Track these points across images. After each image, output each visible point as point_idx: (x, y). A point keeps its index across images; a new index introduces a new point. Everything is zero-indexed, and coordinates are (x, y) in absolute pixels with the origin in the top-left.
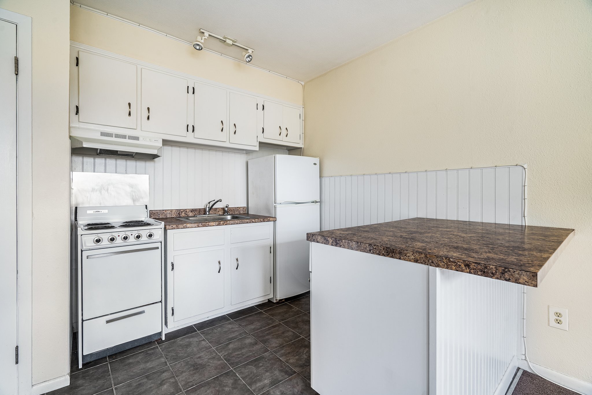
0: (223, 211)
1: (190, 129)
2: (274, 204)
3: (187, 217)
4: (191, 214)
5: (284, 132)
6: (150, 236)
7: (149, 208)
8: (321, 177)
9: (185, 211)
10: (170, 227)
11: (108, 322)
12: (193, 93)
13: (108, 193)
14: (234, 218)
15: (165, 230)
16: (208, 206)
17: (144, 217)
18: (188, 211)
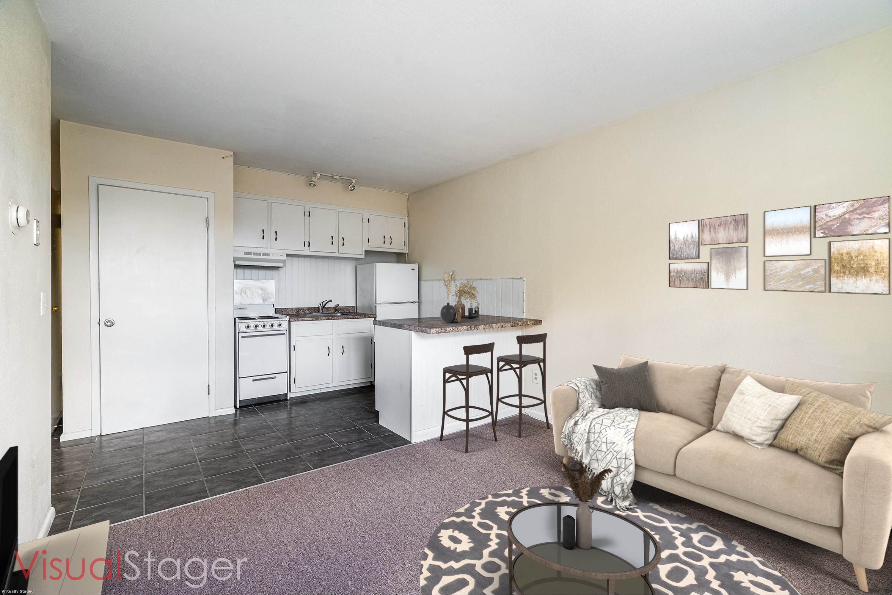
0: (334, 310)
1: (307, 244)
2: (375, 304)
3: (305, 314)
4: (307, 312)
5: (388, 240)
6: (280, 325)
7: (275, 307)
8: (419, 280)
9: (303, 309)
10: (293, 320)
11: (254, 380)
12: (309, 216)
13: (246, 294)
14: (343, 314)
15: (289, 321)
16: (321, 306)
17: (272, 313)
18: (305, 309)
